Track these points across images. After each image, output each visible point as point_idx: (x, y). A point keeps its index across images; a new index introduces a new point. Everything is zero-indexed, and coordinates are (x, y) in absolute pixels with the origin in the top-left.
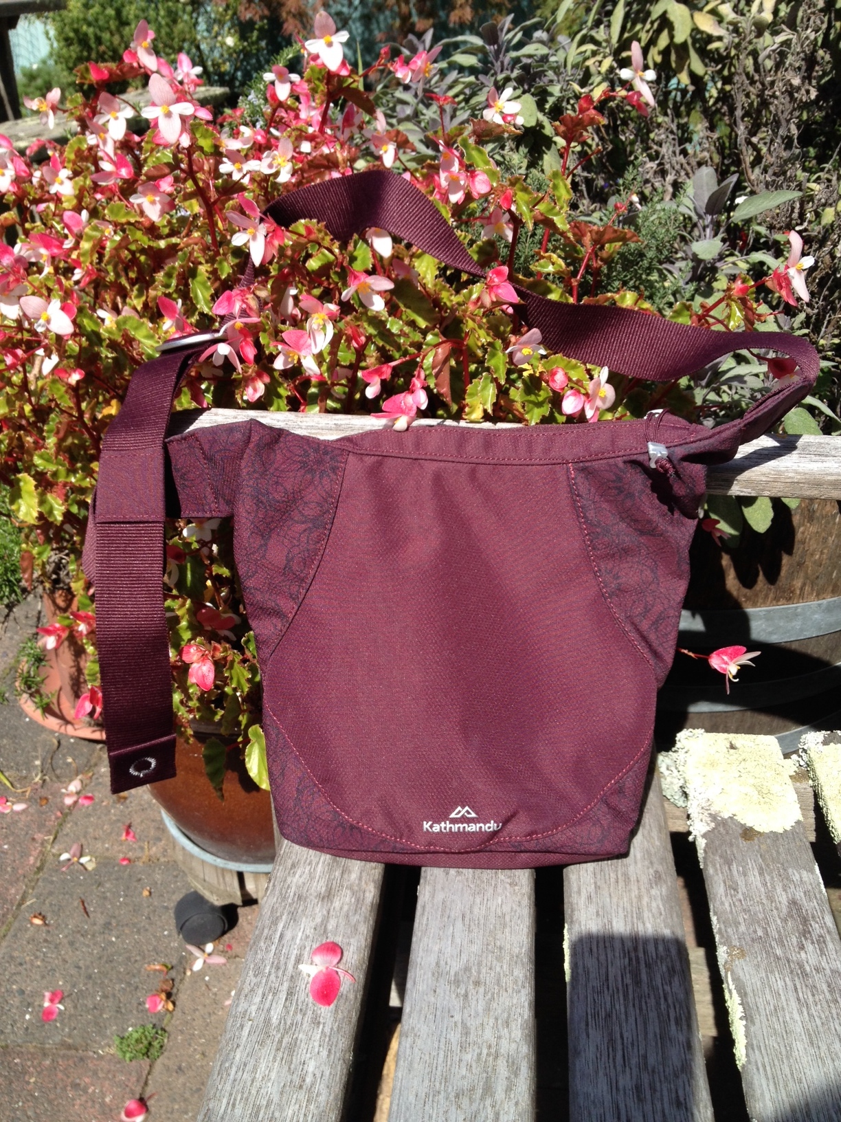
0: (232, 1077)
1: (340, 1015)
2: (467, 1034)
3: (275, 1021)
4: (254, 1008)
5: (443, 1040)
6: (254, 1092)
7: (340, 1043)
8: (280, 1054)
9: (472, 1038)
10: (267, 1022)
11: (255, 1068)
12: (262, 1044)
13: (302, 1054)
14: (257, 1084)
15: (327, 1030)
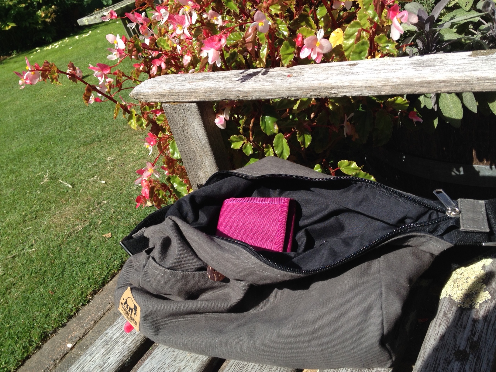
0: (85, 358)
1: (133, 342)
2: (174, 361)
3: (113, 339)
4: (111, 332)
5: (163, 361)
6: (87, 365)
7: (126, 353)
8: (104, 353)
9: (176, 363)
10: (111, 338)
11: (95, 355)
12: (103, 347)
13: (111, 355)
14: (90, 362)
15: (125, 346)
